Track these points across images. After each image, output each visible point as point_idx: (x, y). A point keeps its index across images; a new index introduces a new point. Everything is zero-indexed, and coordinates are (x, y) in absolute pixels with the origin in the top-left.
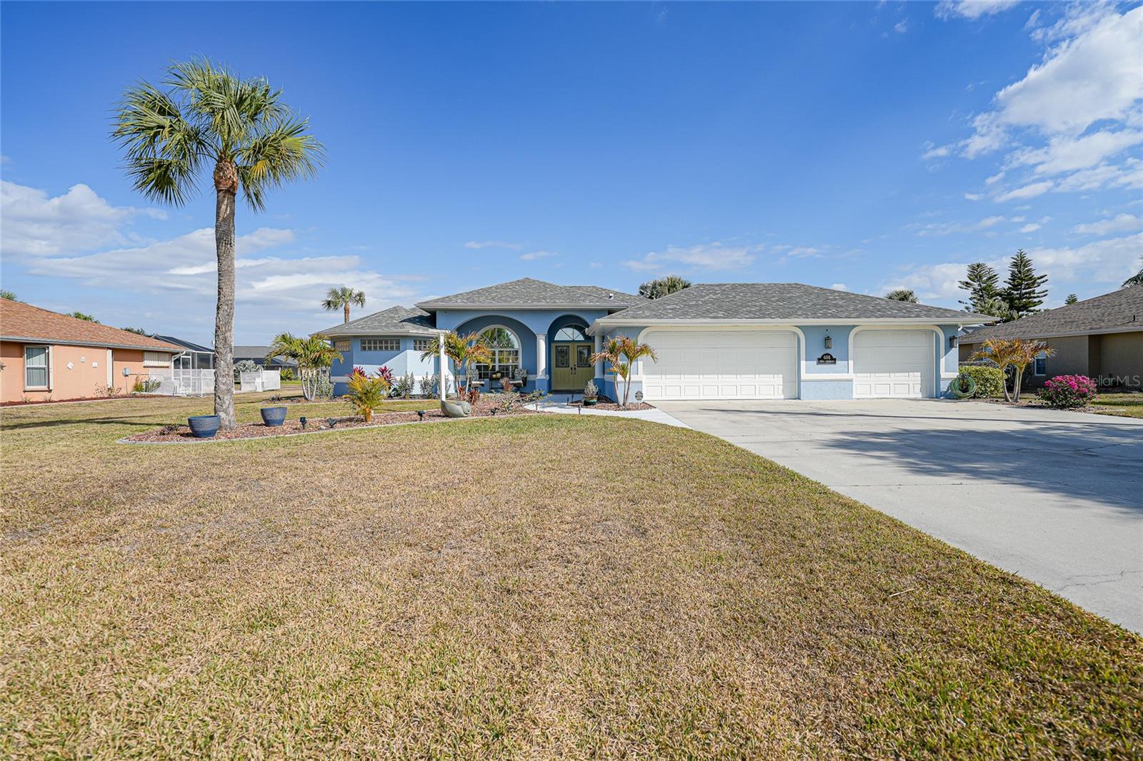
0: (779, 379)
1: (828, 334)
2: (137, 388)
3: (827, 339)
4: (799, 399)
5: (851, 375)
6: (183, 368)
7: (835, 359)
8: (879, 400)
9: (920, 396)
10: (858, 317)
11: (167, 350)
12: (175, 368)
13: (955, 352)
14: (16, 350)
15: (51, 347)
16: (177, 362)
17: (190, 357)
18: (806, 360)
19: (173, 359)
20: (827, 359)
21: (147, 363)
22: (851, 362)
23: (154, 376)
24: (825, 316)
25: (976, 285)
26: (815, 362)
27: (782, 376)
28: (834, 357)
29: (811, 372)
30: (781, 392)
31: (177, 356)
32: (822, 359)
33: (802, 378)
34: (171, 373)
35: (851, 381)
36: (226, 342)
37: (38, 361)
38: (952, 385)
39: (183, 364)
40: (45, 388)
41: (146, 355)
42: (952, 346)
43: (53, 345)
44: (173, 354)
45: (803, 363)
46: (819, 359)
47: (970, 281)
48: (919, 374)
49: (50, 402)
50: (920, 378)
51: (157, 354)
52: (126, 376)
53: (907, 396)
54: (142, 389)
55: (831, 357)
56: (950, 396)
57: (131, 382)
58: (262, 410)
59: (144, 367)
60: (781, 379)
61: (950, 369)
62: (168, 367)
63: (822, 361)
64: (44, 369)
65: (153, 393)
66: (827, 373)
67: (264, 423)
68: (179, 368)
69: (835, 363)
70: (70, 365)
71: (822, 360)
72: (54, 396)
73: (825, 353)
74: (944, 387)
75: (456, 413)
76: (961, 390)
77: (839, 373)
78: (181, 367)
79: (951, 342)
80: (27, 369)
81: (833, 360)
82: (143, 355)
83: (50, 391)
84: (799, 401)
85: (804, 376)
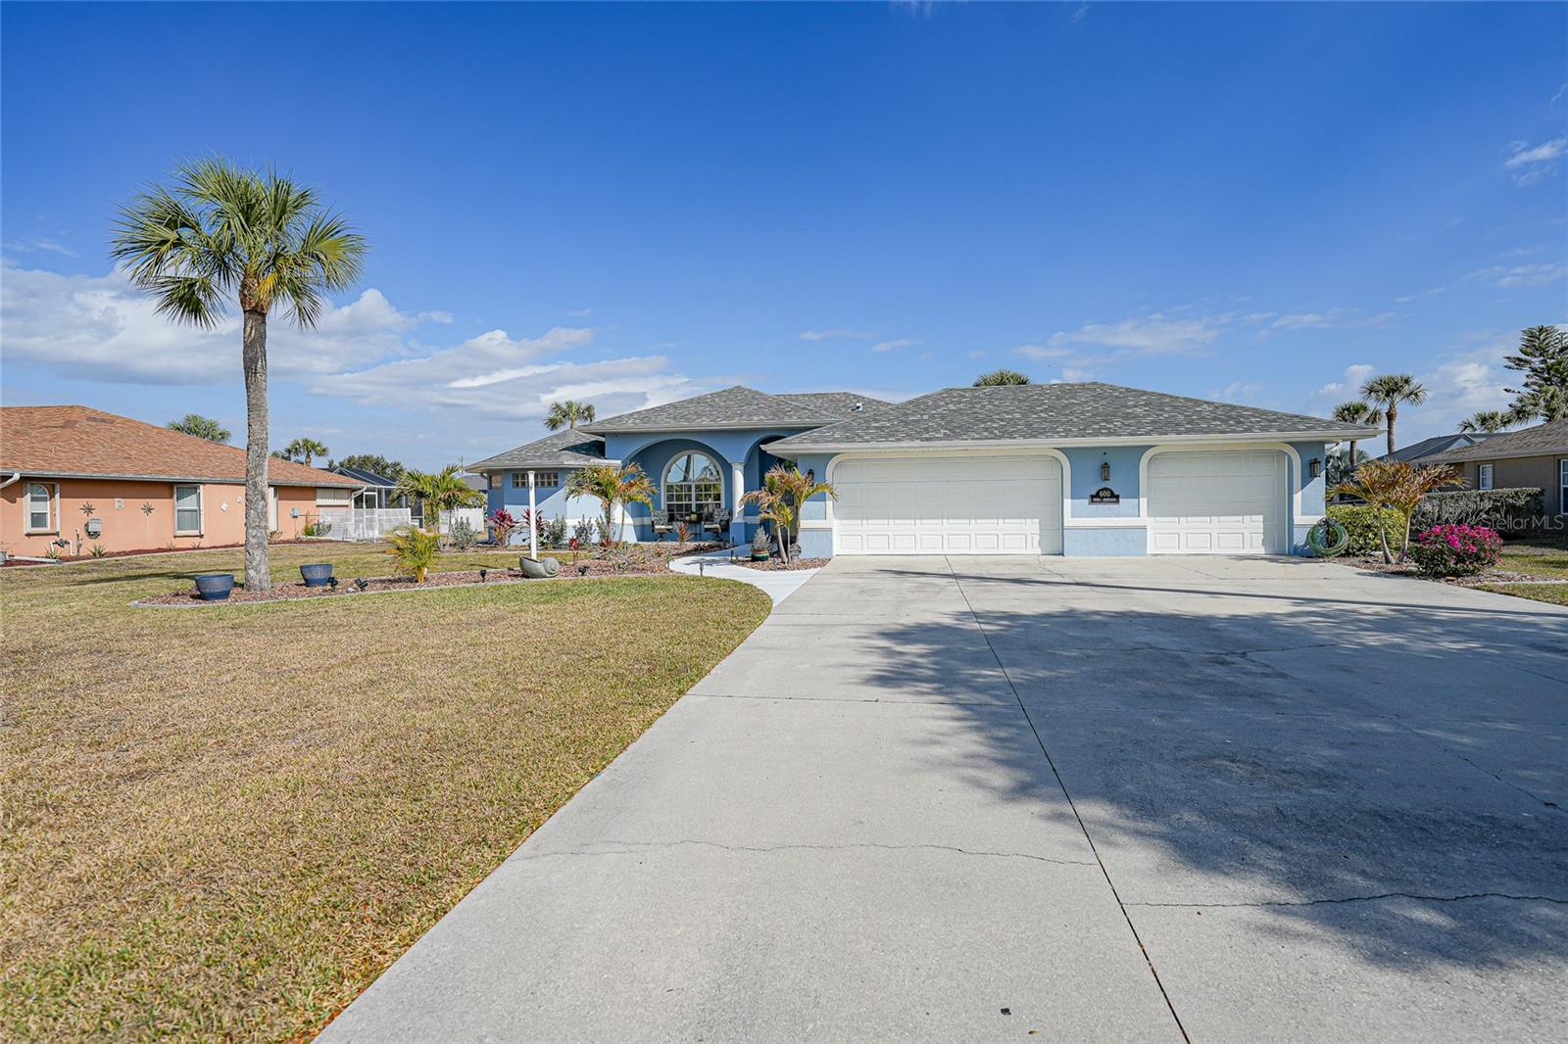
0: (1032, 526)
1: (1106, 459)
2: (309, 532)
3: (1105, 466)
4: (1063, 555)
5: (1144, 519)
6: (367, 508)
7: (1117, 497)
8: (1191, 558)
9: (1261, 551)
10: (1148, 433)
11: (345, 485)
12: (355, 507)
13: (1319, 483)
14: (165, 490)
15: (201, 486)
16: (358, 501)
17: (376, 494)
18: (1072, 498)
19: (353, 497)
20: (1105, 496)
21: (320, 501)
22: (1143, 501)
23: (326, 517)
24: (1097, 433)
25: (1536, 362)
26: (1087, 501)
27: (1037, 521)
28: (1116, 493)
29: (1080, 516)
30: (1036, 544)
31: (359, 493)
32: (1097, 495)
33: (1065, 525)
34: (350, 514)
35: (1144, 528)
36: (256, 487)
37: (188, 503)
38: (1311, 536)
39: (366, 502)
40: (196, 532)
41: (319, 492)
42: (1313, 475)
43: (204, 484)
44: (353, 490)
45: (1068, 502)
46: (1092, 497)
47: (1523, 356)
48: (1261, 518)
49: (199, 548)
50: (1262, 524)
51: (332, 491)
52: (295, 517)
53: (1241, 552)
54: (313, 532)
55: (1112, 492)
56: (1308, 554)
57: (301, 524)
58: (301, 567)
59: (317, 506)
60: (1038, 526)
61: (1309, 508)
62: (347, 506)
63: (1098, 499)
64: (196, 511)
65: (323, 538)
66: (1105, 517)
67: (303, 582)
68: (362, 508)
69: (1118, 502)
70: (224, 506)
71: (1096, 497)
72: (204, 543)
73: (1103, 487)
74: (1300, 538)
75: (535, 572)
76: (1324, 544)
77: (1124, 516)
78: (365, 506)
79: (1310, 470)
80: (179, 511)
81: (1115, 498)
82: (315, 491)
83: (201, 536)
84: (1061, 557)
85: (1069, 521)
